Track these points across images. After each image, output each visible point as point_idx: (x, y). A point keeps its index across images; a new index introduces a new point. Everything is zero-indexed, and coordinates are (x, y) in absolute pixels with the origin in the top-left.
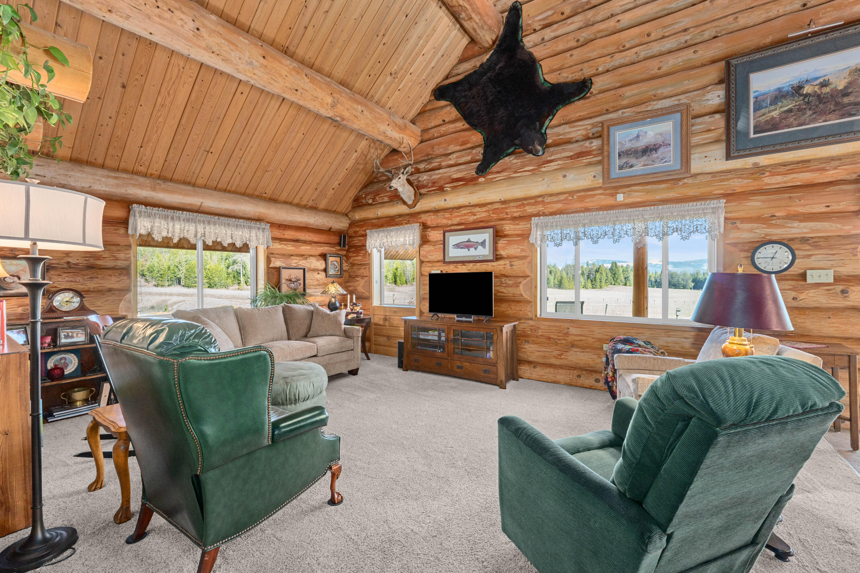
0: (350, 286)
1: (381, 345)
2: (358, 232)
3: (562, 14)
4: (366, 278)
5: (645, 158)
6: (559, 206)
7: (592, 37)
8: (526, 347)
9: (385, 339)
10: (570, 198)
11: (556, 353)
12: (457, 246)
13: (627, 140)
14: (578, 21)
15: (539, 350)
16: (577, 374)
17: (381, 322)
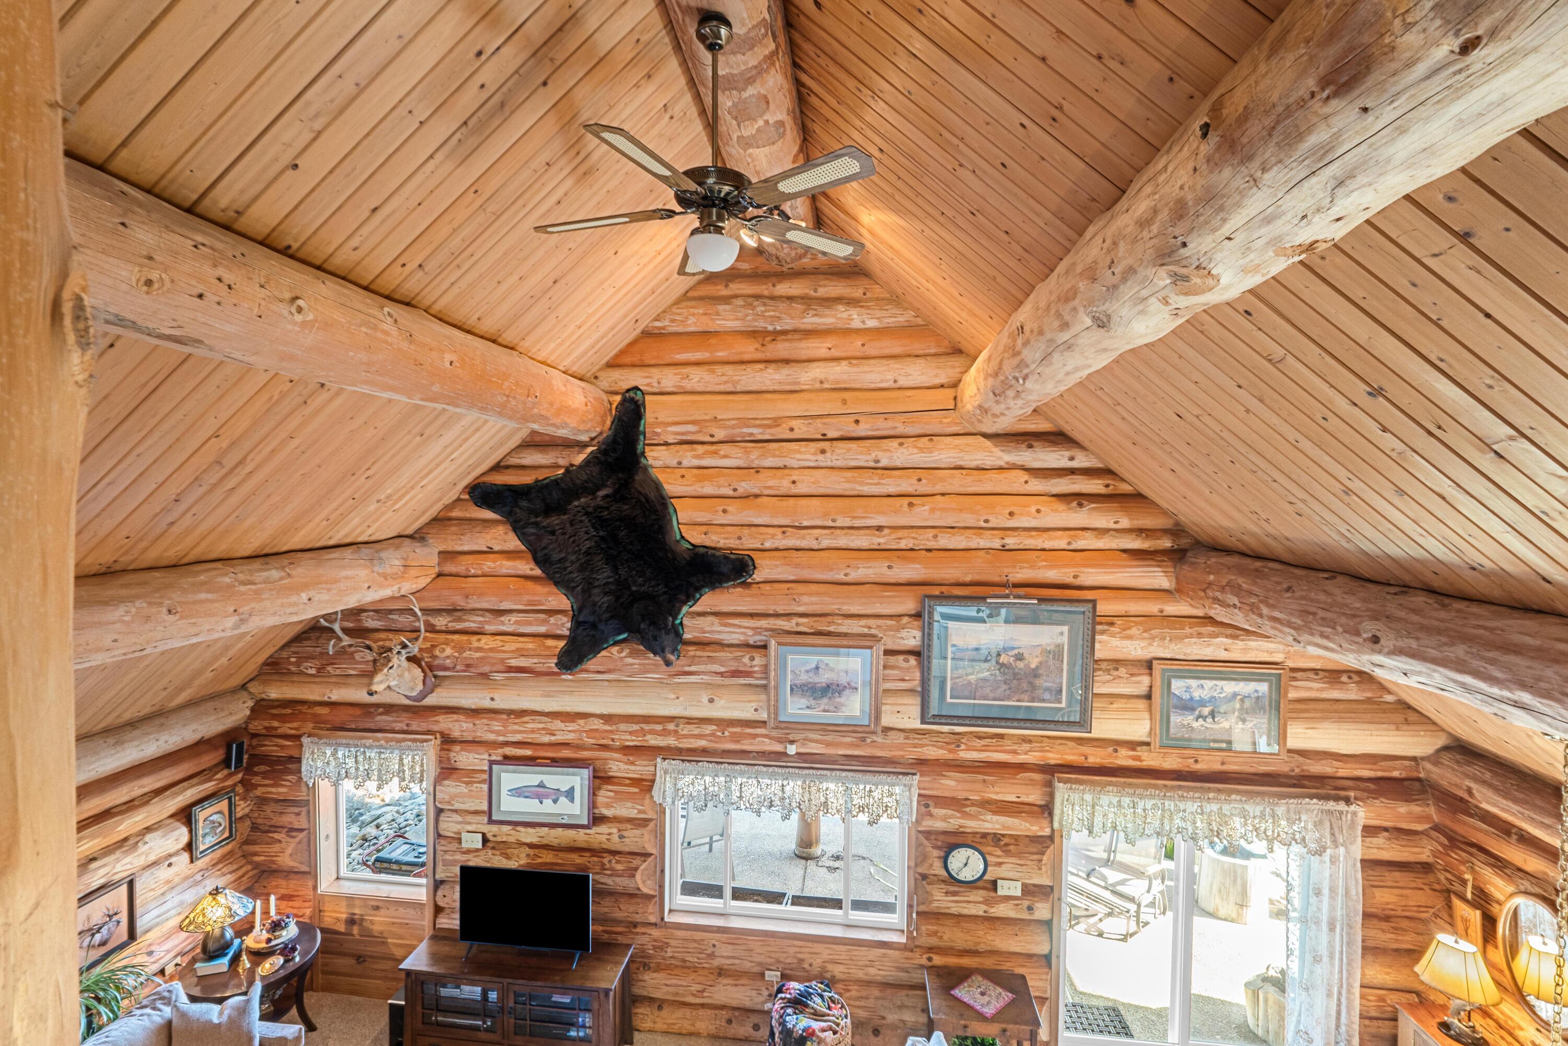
0: (256, 854)
1: (338, 974)
2: (276, 728)
3: (712, 436)
4: (302, 835)
5: (825, 700)
6: (702, 743)
7: (756, 491)
8: (646, 977)
9: (352, 961)
10: (719, 734)
11: (695, 988)
12: (518, 792)
13: (803, 669)
14: (734, 457)
15: (668, 982)
16: (727, 1017)
17: (342, 928)
